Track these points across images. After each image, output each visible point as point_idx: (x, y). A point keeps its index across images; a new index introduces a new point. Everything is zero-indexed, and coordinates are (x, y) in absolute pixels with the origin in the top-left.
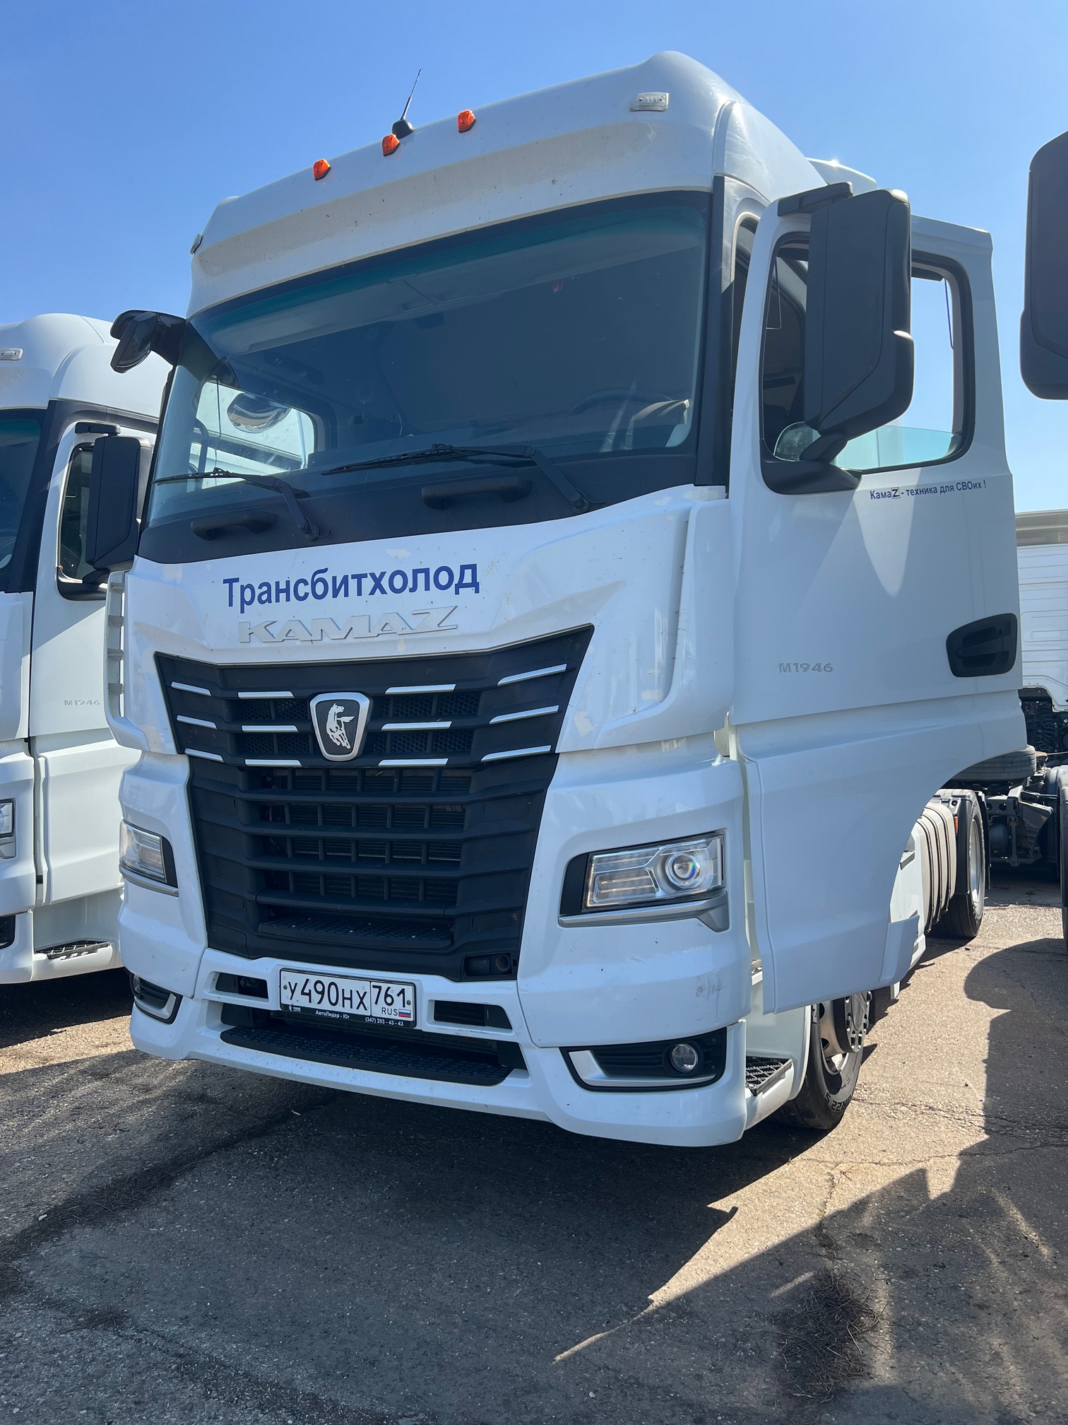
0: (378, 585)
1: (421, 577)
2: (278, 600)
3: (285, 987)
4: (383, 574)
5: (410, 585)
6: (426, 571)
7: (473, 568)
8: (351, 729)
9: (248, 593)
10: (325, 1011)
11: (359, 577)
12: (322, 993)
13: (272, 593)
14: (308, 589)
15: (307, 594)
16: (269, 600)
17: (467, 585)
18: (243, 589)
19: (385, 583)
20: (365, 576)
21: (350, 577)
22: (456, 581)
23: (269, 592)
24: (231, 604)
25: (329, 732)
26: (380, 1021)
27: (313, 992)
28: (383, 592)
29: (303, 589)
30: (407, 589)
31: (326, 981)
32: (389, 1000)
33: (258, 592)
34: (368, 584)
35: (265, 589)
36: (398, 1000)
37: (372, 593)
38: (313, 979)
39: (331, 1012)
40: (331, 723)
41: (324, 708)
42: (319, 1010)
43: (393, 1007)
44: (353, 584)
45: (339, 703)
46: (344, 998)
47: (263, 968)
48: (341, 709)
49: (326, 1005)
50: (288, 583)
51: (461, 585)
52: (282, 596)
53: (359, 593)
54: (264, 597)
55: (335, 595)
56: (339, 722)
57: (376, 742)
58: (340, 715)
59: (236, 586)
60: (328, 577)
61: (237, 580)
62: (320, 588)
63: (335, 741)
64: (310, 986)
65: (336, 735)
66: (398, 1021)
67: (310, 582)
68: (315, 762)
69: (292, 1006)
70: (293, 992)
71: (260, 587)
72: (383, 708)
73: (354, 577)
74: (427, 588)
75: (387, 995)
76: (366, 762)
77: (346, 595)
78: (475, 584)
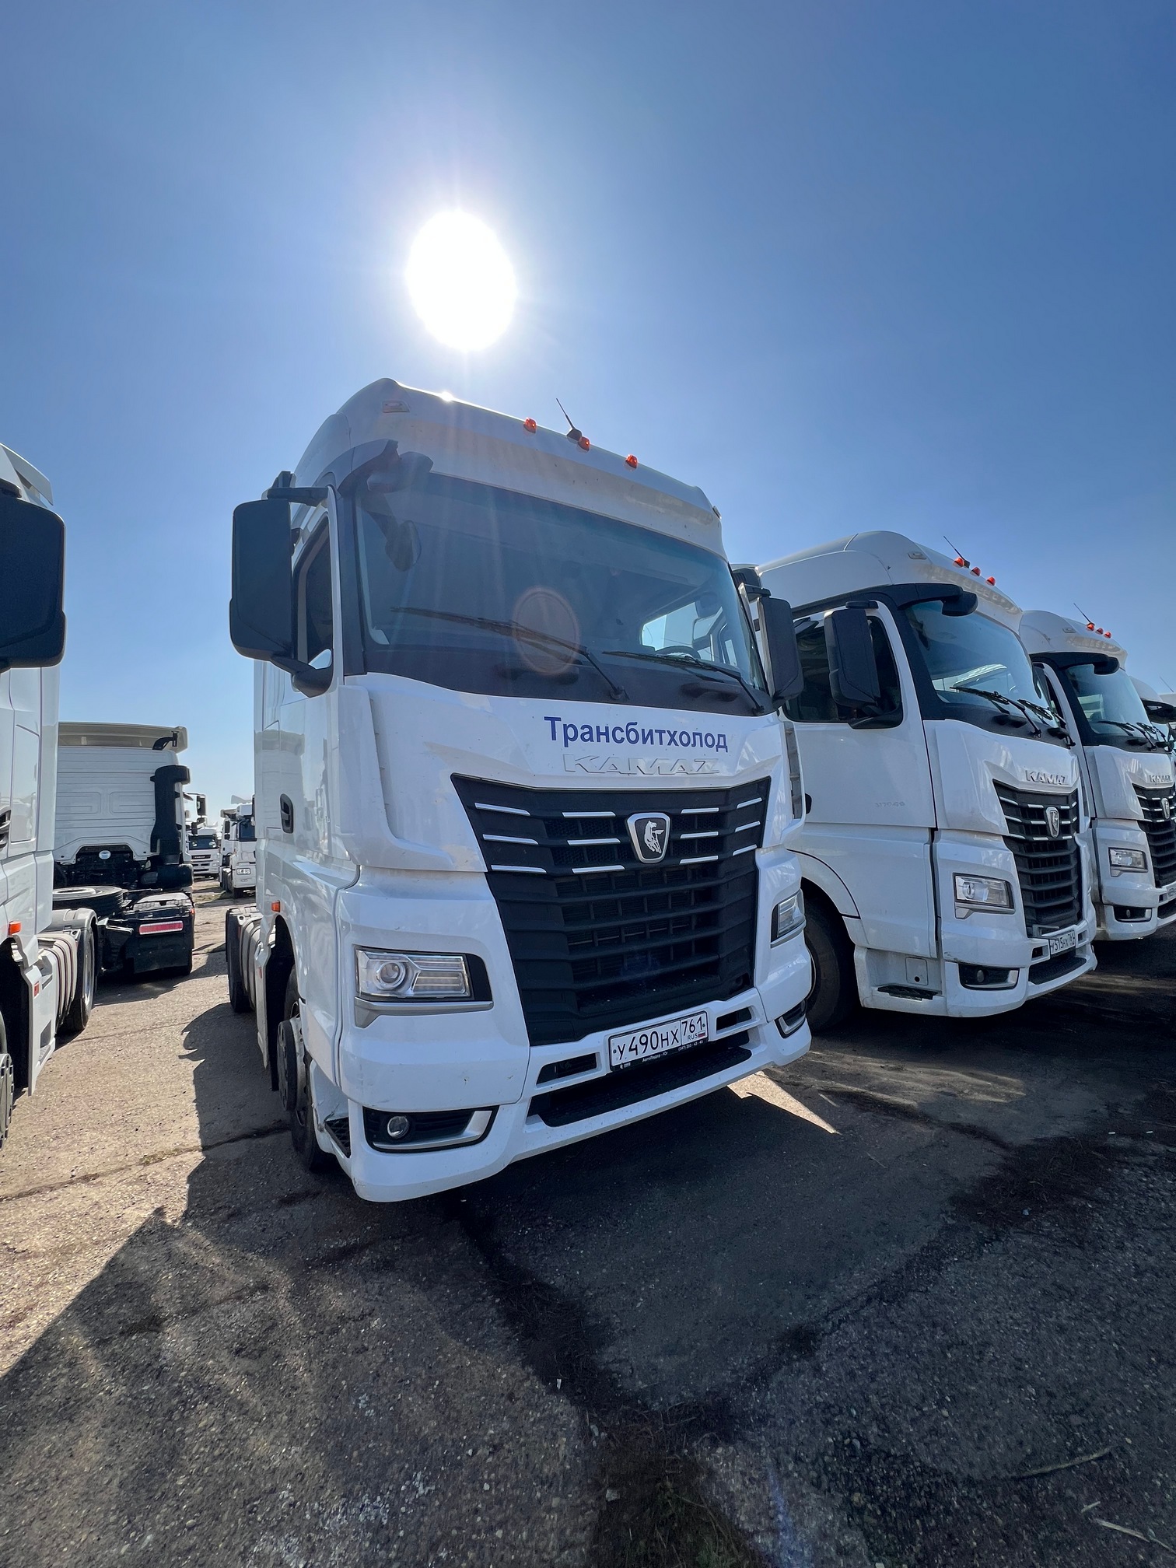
0: (672, 740)
1: (697, 737)
2: (599, 740)
3: (615, 1052)
4: (675, 732)
5: (692, 742)
6: (700, 734)
7: (724, 736)
8: (661, 838)
9: (571, 732)
10: (649, 1056)
11: (661, 732)
12: (646, 1043)
13: (590, 734)
14: (624, 735)
15: (623, 739)
16: (591, 739)
17: (721, 747)
18: (566, 727)
19: (677, 738)
20: (664, 732)
21: (654, 731)
22: (716, 744)
23: (590, 733)
24: (554, 738)
25: (646, 842)
26: (688, 1047)
27: (639, 1045)
28: (676, 744)
29: (619, 735)
30: (690, 745)
31: (648, 1032)
32: (692, 1028)
33: (580, 731)
34: (666, 737)
35: (587, 730)
36: (698, 1026)
37: (669, 744)
38: (638, 1035)
39: (654, 1055)
40: (648, 835)
41: (640, 826)
42: (645, 1058)
43: (694, 1033)
44: (656, 736)
45: (653, 820)
46: (662, 1040)
47: (592, 1043)
48: (654, 825)
49: (650, 1052)
50: (607, 728)
51: (718, 746)
52: (603, 738)
53: (661, 743)
54: (587, 737)
55: (645, 741)
56: (654, 834)
57: (677, 848)
58: (654, 829)
59: (559, 725)
60: (638, 728)
61: (559, 719)
62: (633, 736)
63: (651, 848)
64: (637, 1042)
65: (652, 844)
66: (698, 1041)
67: (625, 730)
68: (635, 865)
69: (623, 1064)
70: (622, 1052)
71: (583, 728)
72: (681, 823)
73: (656, 731)
74: (702, 746)
75: (691, 1026)
76: (671, 862)
77: (652, 743)
78: (725, 747)
